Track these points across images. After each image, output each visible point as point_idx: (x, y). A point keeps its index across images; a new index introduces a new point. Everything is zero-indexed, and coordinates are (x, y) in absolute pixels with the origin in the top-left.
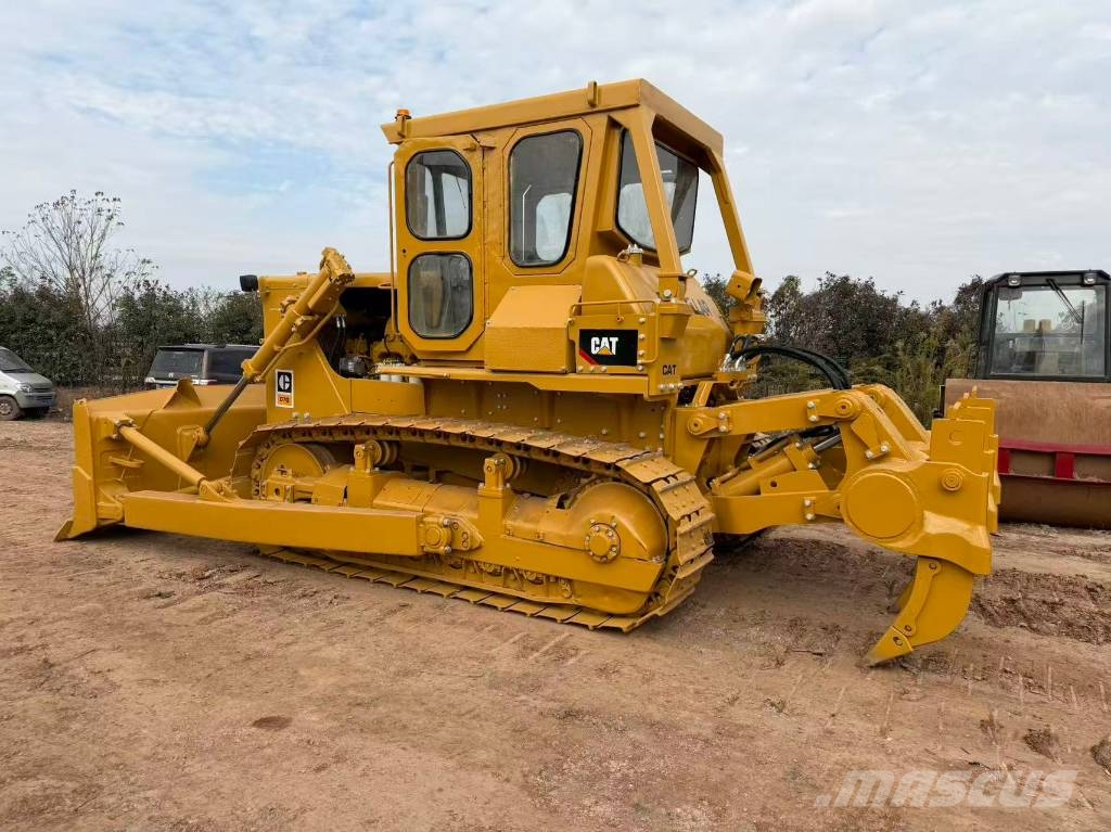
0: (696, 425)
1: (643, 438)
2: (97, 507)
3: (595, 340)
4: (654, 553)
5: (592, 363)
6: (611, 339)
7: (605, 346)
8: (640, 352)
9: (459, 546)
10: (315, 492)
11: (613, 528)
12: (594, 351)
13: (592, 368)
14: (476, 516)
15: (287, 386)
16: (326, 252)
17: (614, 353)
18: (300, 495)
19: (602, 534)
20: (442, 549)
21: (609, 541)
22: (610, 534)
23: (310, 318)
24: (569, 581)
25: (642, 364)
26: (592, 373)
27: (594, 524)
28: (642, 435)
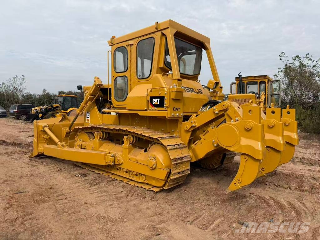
0: (186, 127)
1: (173, 131)
2: (38, 149)
3: (154, 100)
4: (166, 167)
5: (153, 107)
6: (158, 99)
7: (156, 101)
8: (165, 103)
9: (117, 163)
10: (87, 146)
11: (155, 158)
12: (154, 103)
13: (153, 108)
14: (122, 154)
15: (89, 116)
16: (95, 78)
17: (158, 103)
18: (83, 147)
19: (151, 160)
20: (112, 164)
21: (153, 163)
22: (154, 160)
23: (92, 97)
24: (145, 175)
25: (166, 107)
26: (153, 110)
27: (150, 157)
28: (173, 130)
